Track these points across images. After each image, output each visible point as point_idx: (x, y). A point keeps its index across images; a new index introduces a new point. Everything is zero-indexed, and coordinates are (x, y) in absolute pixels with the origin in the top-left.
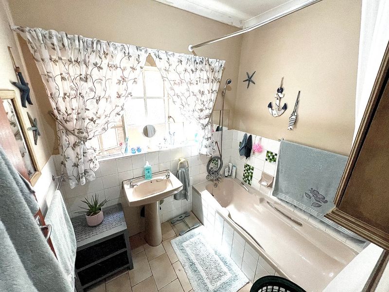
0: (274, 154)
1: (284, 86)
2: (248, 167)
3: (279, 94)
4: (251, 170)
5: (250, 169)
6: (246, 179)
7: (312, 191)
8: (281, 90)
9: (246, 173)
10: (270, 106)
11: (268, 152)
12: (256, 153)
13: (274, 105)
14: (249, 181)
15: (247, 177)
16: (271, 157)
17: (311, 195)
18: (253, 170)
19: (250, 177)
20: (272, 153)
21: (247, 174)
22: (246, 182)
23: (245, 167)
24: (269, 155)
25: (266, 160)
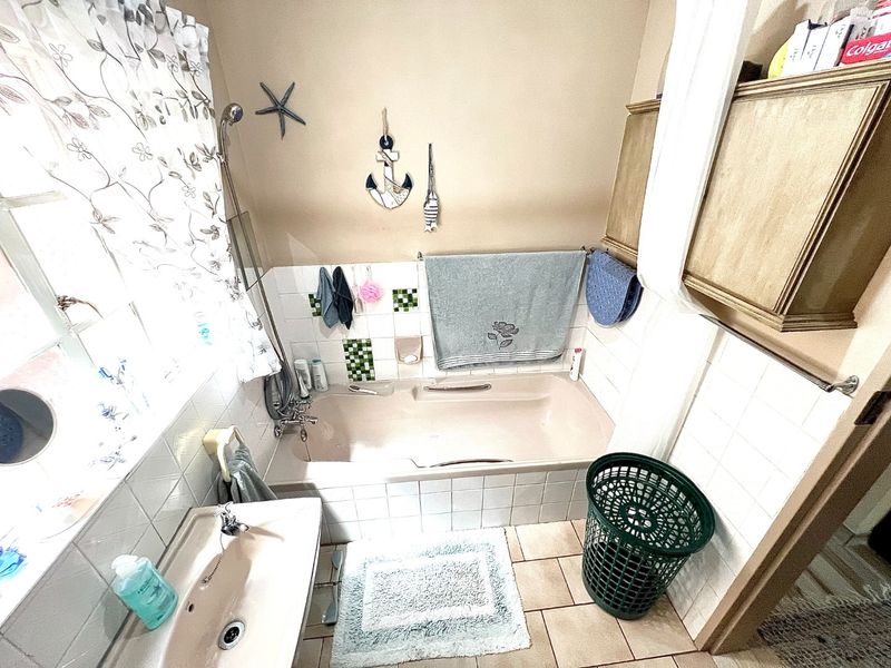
0: (409, 292)
1: (392, 133)
2: (355, 345)
3: (387, 151)
4: (365, 349)
5: (360, 347)
6: (359, 372)
7: (497, 326)
8: (387, 143)
9: (352, 361)
10: (371, 184)
11: (395, 292)
12: (367, 306)
13: (378, 180)
14: (368, 372)
15: (358, 368)
16: (405, 301)
17: (496, 333)
18: (369, 345)
19: (367, 364)
20: (405, 291)
21: (357, 361)
22: (360, 379)
23: (346, 350)
24: (400, 296)
25: (397, 310)
